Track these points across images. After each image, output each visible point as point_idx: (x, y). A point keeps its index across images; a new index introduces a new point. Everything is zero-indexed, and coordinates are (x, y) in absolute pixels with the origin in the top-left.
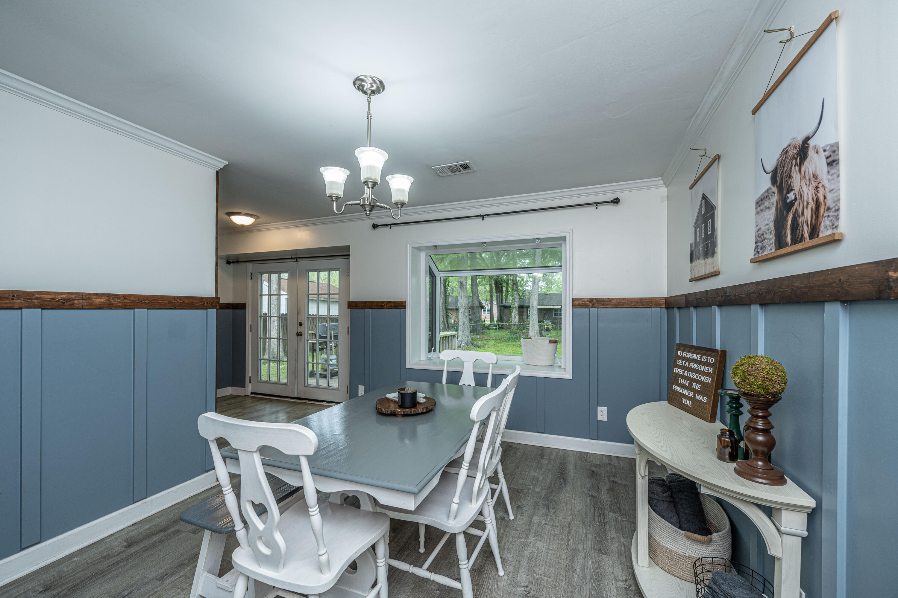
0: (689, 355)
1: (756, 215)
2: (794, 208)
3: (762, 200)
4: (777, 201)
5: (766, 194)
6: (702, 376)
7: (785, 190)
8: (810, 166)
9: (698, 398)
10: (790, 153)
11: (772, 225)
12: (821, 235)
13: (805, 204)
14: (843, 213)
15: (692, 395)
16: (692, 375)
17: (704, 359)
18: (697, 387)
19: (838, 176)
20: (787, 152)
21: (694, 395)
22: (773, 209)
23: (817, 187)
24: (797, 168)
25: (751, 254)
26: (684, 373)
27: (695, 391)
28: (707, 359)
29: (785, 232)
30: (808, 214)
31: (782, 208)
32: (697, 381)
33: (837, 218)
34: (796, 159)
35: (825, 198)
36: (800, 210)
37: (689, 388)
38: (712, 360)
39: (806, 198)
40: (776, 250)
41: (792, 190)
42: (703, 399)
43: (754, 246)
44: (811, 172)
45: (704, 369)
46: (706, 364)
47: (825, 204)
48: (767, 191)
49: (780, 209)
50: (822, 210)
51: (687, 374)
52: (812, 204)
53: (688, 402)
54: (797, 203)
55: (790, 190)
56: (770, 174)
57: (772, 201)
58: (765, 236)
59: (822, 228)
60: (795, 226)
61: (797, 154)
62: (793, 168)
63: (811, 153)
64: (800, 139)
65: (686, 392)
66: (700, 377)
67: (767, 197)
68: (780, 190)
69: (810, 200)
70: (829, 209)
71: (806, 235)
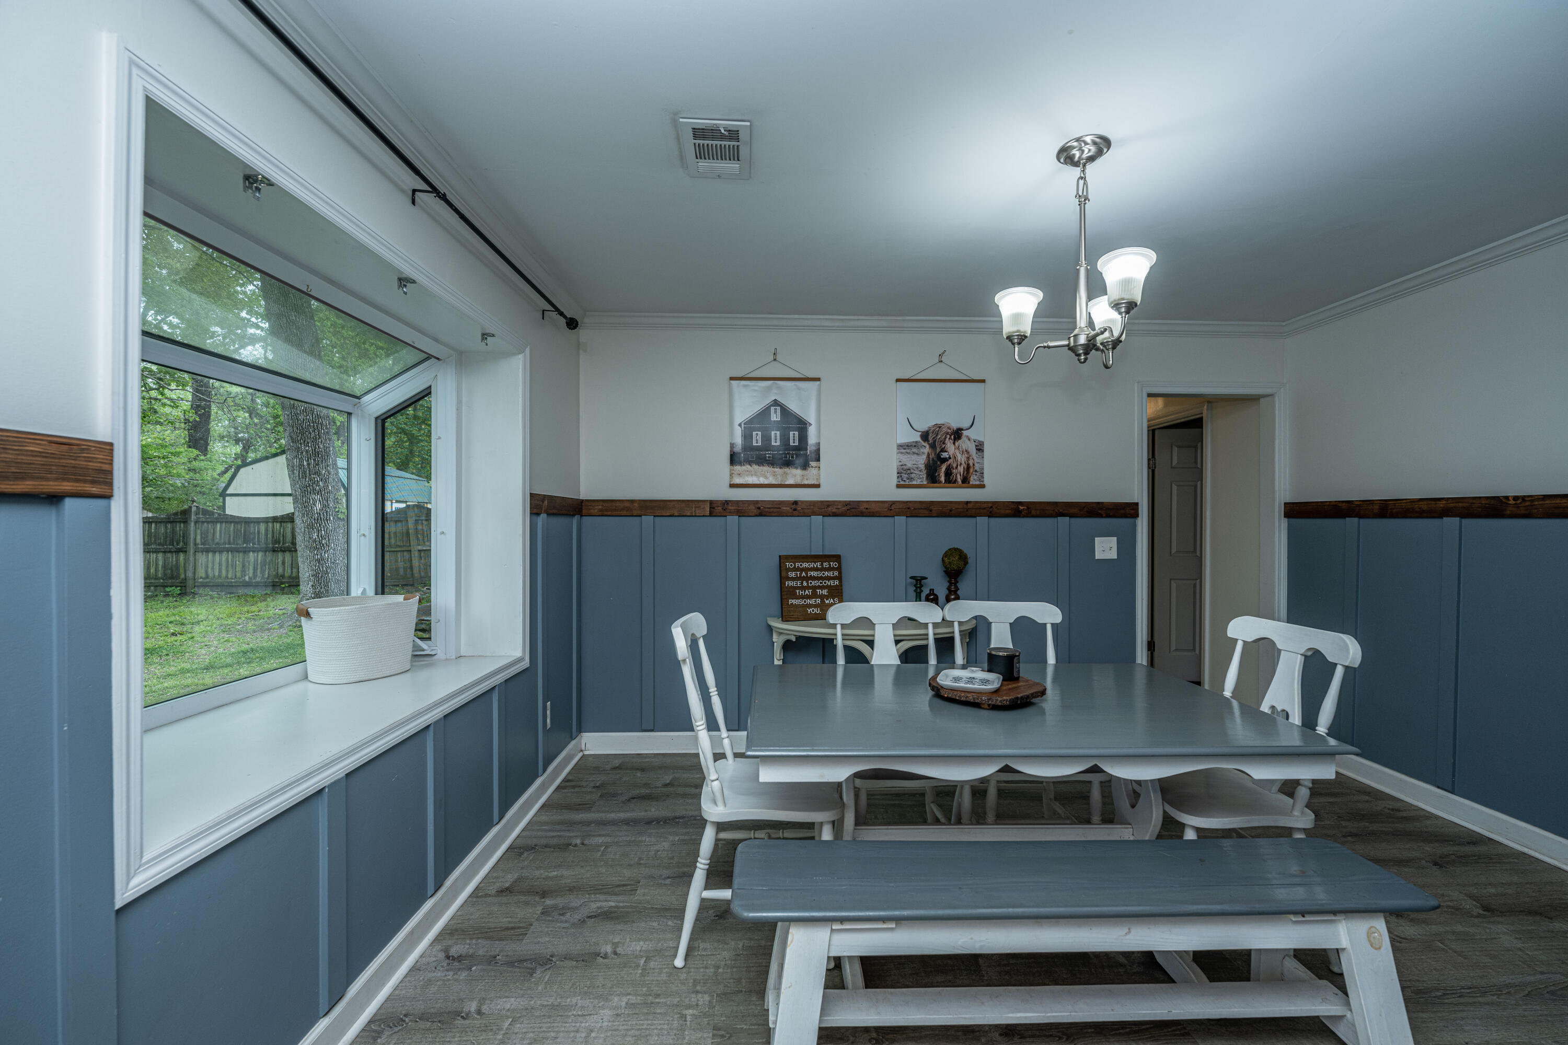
0: (805, 565)
1: (898, 453)
2: (949, 463)
3: (907, 446)
4: (928, 453)
5: (914, 444)
6: (827, 582)
7: (938, 450)
8: (964, 443)
9: (827, 602)
10: (945, 430)
11: (922, 467)
12: (971, 483)
13: (959, 463)
14: (985, 475)
15: (818, 601)
16: (814, 583)
17: (826, 565)
18: (825, 592)
19: (983, 457)
20: (940, 427)
21: (823, 601)
22: (925, 457)
23: (968, 458)
24: (952, 442)
25: (894, 481)
26: (802, 583)
27: (822, 597)
28: (830, 565)
29: (939, 475)
30: (961, 469)
31: (935, 459)
32: (822, 588)
33: (983, 477)
34: (951, 436)
35: (974, 465)
36: (955, 466)
37: (814, 595)
38: (836, 565)
39: (959, 460)
40: (928, 483)
41: (946, 451)
42: (834, 601)
43: (896, 475)
44: (964, 447)
45: (830, 574)
46: (830, 569)
47: (974, 468)
48: (916, 442)
49: (933, 459)
50: (971, 470)
51: (808, 584)
52: (964, 465)
53: (815, 610)
54: (950, 461)
55: (943, 450)
56: (920, 433)
57: (922, 451)
58: (912, 471)
59: (972, 479)
60: (948, 473)
61: (952, 434)
62: (947, 439)
63: (964, 438)
64: (955, 426)
65: (812, 601)
66: (825, 583)
67: (915, 446)
68: (933, 446)
69: (963, 463)
70: (976, 471)
71: (959, 480)
